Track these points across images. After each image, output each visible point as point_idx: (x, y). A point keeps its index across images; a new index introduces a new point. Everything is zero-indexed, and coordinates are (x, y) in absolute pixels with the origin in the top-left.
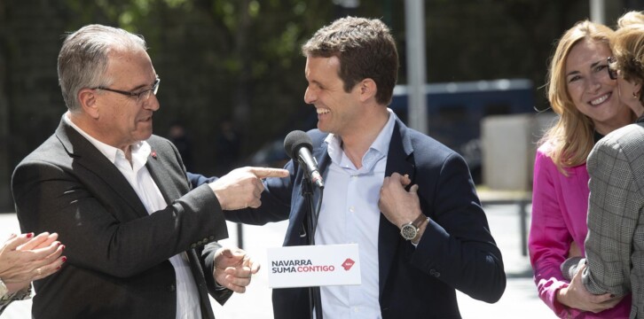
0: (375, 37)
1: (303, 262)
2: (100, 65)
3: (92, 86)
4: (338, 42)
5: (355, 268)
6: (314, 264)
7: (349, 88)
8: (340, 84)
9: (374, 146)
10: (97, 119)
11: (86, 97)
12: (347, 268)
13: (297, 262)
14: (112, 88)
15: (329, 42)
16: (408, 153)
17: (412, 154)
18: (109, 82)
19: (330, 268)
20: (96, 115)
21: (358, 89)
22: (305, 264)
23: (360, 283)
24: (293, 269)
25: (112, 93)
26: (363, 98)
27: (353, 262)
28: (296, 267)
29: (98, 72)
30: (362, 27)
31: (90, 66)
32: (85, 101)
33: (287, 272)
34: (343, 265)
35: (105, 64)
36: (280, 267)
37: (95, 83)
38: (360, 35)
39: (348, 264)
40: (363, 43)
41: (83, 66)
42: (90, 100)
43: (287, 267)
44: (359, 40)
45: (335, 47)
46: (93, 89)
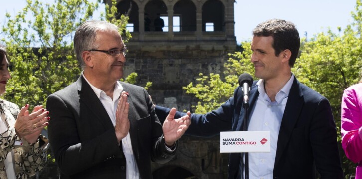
0: (291, 27)
1: (239, 140)
2: (92, 38)
3: (88, 49)
4: (273, 28)
5: (267, 144)
6: (245, 141)
7: (277, 54)
8: (273, 51)
9: (283, 90)
10: (92, 68)
11: (86, 56)
12: (263, 143)
13: (236, 140)
14: (99, 49)
15: (267, 28)
16: (301, 96)
17: (303, 96)
18: (97, 46)
19: (254, 143)
20: (92, 66)
21: (281, 55)
22: (241, 141)
23: (269, 151)
24: (234, 143)
25: (99, 52)
26: (283, 60)
27: (266, 140)
28: (236, 142)
29: (91, 42)
30: (284, 23)
31: (87, 38)
32: (85, 58)
33: (230, 144)
34: (261, 142)
35: (95, 37)
36: (227, 142)
37: (90, 48)
38: (283, 26)
39: (263, 141)
40: (286, 30)
41: (84, 39)
42: (88, 57)
43: (231, 142)
44: (283, 28)
45: (271, 31)
46: (90, 51)
